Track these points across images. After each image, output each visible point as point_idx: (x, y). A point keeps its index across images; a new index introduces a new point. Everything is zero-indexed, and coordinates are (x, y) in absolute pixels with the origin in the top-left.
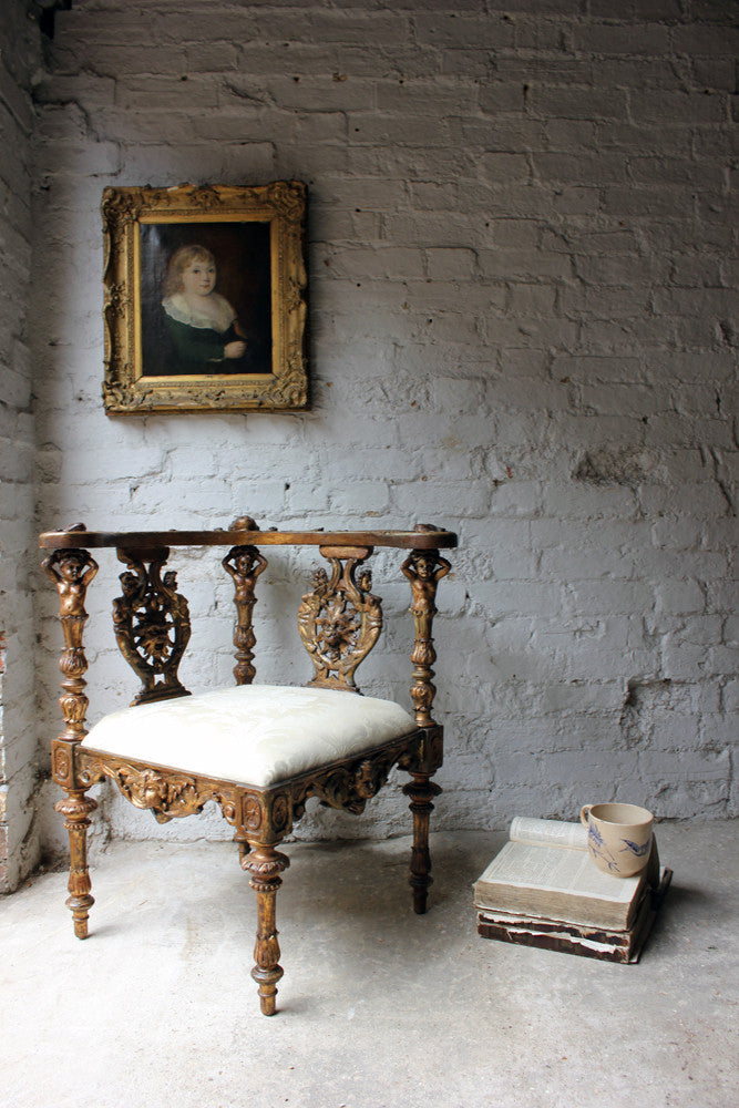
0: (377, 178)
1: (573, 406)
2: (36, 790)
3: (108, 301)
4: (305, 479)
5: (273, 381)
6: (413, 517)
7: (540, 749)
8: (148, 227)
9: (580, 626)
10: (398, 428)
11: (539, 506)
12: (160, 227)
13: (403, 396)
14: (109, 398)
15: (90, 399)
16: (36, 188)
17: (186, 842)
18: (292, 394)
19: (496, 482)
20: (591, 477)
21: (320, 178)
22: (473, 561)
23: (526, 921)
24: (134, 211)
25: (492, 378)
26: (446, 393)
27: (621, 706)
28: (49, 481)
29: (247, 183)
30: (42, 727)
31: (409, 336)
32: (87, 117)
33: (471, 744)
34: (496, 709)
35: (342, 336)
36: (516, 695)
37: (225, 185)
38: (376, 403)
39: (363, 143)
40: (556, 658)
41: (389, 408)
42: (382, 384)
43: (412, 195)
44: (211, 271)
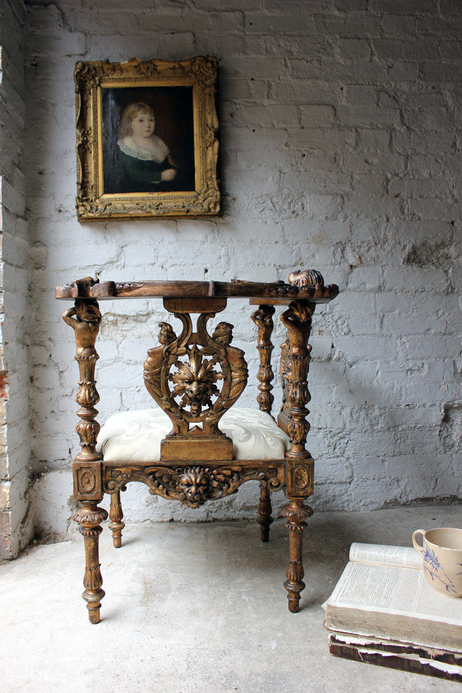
0: (266, 57)
1: (403, 214)
2: (30, 486)
3: (79, 141)
4: (219, 265)
5: (196, 197)
7: (383, 454)
8: (105, 92)
9: (411, 366)
10: (283, 229)
11: (381, 283)
12: (115, 90)
13: (286, 207)
15: (66, 211)
16: (28, 64)
17: (137, 522)
18: (209, 205)
19: (351, 266)
20: (416, 263)
21: (226, 57)
22: (336, 322)
24: (97, 78)
25: (347, 195)
26: (315, 205)
27: (439, 423)
28: (38, 268)
29: (176, 59)
30: (34, 442)
31: (290, 166)
32: (63, 14)
33: (337, 450)
34: (354, 425)
35: (243, 165)
36: (367, 415)
37: (161, 60)
38: (268, 212)
39: (255, 33)
40: (395, 389)
41: (276, 215)
42: (271, 199)
43: (290, 69)
44: (151, 120)
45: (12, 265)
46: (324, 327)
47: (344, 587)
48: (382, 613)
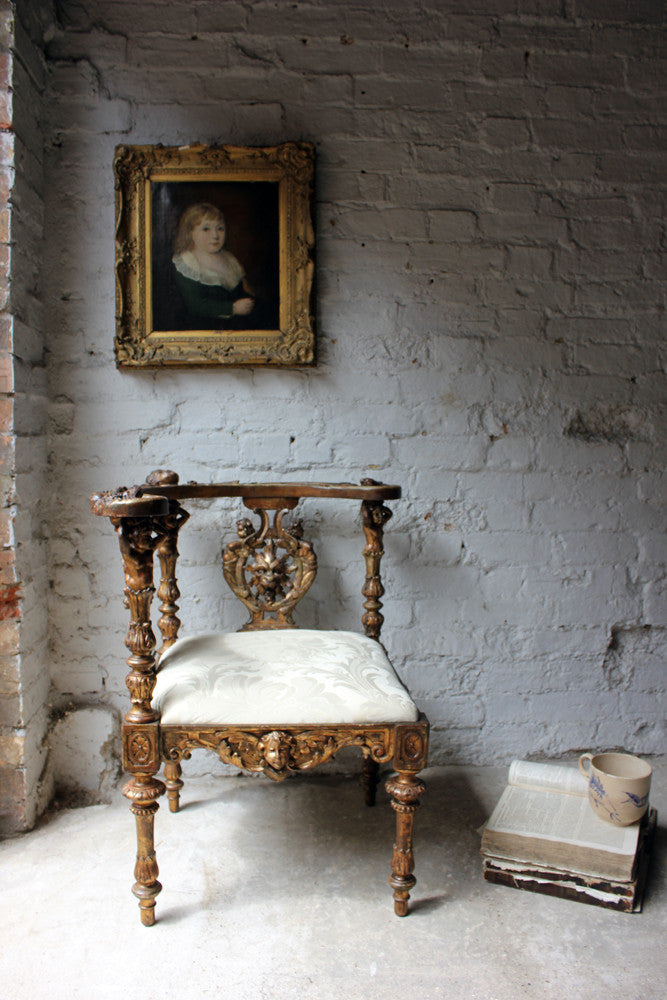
0: (382, 140)
1: (566, 366)
2: (50, 729)
3: (119, 257)
4: (310, 433)
5: (281, 338)
6: (412, 470)
7: (528, 690)
8: (157, 188)
9: (568, 575)
10: (399, 384)
11: (532, 460)
12: (171, 185)
13: (405, 353)
14: (121, 353)
15: (100, 353)
16: (49, 145)
17: (193, 777)
18: (298, 351)
19: (492, 438)
20: (581, 433)
21: (327, 139)
22: (469, 512)
23: (532, 869)
24: (145, 169)
25: (490, 338)
26: (445, 351)
27: (604, 650)
28: (60, 432)
29: (257, 142)
30: (54, 669)
31: (412, 296)
32: (98, 74)
33: (464, 685)
34: (488, 652)
35: (347, 294)
36: (507, 638)
37: (236, 146)
38: (379, 360)
39: (369, 106)
40: (546, 605)
41: (391, 365)
42: (384, 341)
43: (416, 158)
44: (220, 229)
45: (25, 435)
46: (452, 520)
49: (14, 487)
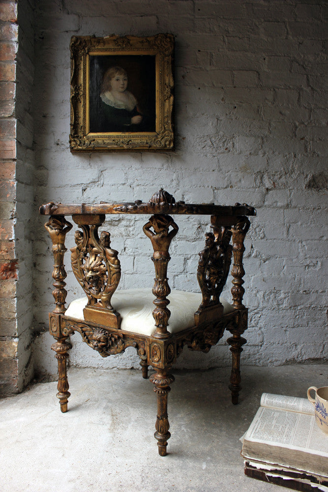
0: (210, 34)
1: (307, 152)
2: (32, 340)
3: (73, 94)
4: (171, 186)
5: (156, 136)
7: (286, 326)
8: (92, 59)
9: (308, 263)
10: (219, 161)
11: (289, 201)
12: (99, 57)
13: (221, 145)
14: (73, 143)
15: (62, 144)
16: (37, 38)
17: (107, 369)
18: (165, 142)
19: (267, 189)
20: (315, 188)
21: (180, 34)
22: (255, 229)
24: (86, 49)
25: (266, 137)
26: (242, 144)
27: (327, 305)
28: (41, 185)
29: (144, 35)
30: (36, 309)
31: (225, 115)
32: (63, 2)
33: (252, 321)
34: (265, 305)
35: (191, 113)
36: (275, 297)
37: (133, 36)
38: (208, 148)
39: (202, 17)
40: (296, 279)
41: (214, 151)
42: (211, 139)
43: (227, 43)
44: (125, 80)
45: (22, 183)
47: (256, 426)
48: (284, 448)
49: (15, 208)
